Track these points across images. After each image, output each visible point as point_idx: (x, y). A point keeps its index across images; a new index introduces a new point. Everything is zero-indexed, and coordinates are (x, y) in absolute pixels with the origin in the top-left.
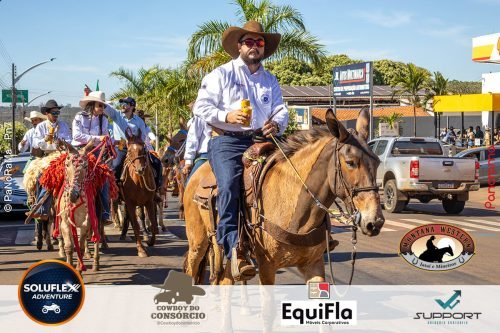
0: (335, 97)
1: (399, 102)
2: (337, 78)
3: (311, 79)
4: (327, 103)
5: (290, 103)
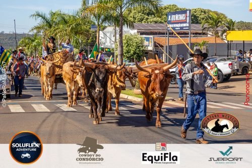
0: (168, 30)
1: (207, 34)
2: (169, 19)
3: (155, 19)
4: (164, 34)
5: (142, 34)
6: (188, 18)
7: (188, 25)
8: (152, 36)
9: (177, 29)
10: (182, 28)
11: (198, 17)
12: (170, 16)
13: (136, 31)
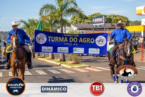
3: (88, 21)
4: (91, 29)
5: (80, 30)
6: (103, 20)
7: (103, 24)
8: (85, 31)
9: (98, 26)
10: (100, 26)
11: (112, 19)
12: (94, 20)
13: (76, 28)
